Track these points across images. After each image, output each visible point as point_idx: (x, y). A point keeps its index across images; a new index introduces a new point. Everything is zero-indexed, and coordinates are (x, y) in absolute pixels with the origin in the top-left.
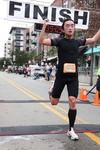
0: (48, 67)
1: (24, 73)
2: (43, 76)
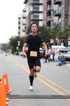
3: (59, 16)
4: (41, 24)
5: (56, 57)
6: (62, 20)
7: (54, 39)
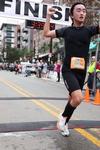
0: (39, 64)
1: (15, 70)
2: (35, 73)
3: (26, 41)
4: (13, 46)
5: (24, 70)
6: (28, 44)
7: (22, 57)
